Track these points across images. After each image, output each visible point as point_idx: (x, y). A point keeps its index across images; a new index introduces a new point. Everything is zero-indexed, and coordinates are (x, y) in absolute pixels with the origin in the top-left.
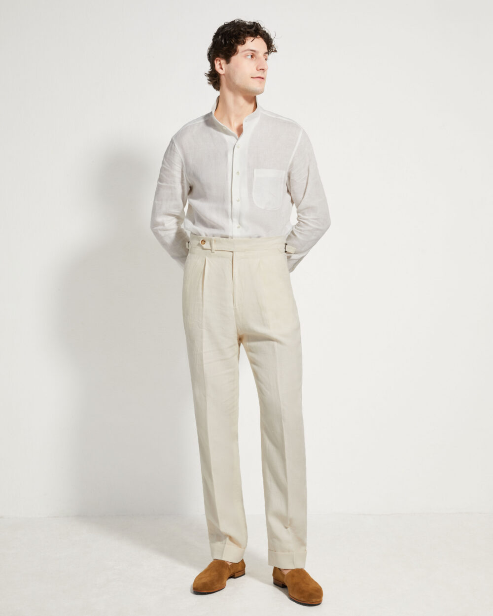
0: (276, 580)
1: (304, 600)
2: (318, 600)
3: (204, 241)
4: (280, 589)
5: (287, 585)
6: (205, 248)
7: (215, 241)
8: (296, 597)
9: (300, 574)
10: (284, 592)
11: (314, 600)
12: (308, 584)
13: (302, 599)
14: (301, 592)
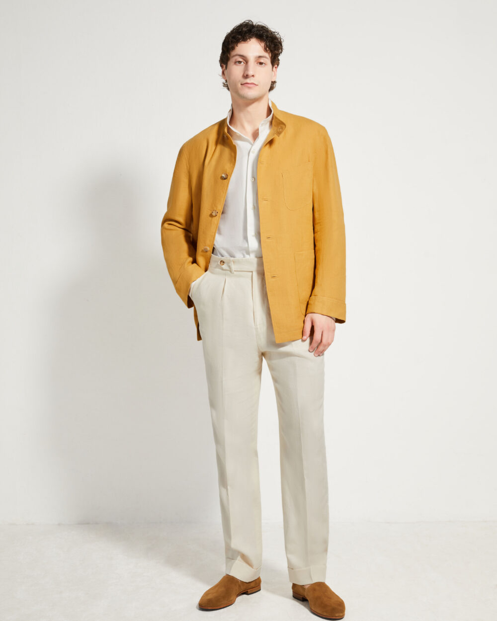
0: (296, 593)
1: (328, 615)
2: (341, 614)
3: (222, 262)
4: (300, 603)
5: (308, 599)
6: (224, 269)
7: (234, 262)
8: (319, 611)
9: (321, 587)
10: (305, 606)
11: (337, 615)
12: (330, 598)
13: (325, 614)
14: (323, 606)
